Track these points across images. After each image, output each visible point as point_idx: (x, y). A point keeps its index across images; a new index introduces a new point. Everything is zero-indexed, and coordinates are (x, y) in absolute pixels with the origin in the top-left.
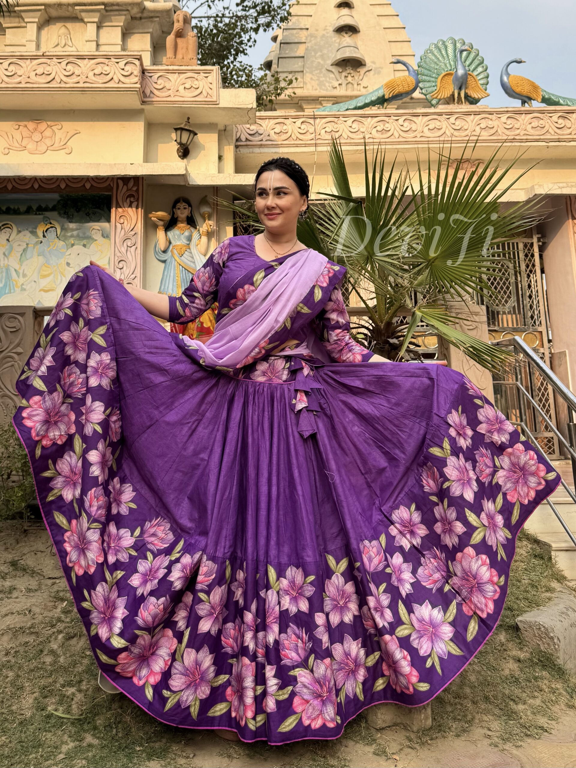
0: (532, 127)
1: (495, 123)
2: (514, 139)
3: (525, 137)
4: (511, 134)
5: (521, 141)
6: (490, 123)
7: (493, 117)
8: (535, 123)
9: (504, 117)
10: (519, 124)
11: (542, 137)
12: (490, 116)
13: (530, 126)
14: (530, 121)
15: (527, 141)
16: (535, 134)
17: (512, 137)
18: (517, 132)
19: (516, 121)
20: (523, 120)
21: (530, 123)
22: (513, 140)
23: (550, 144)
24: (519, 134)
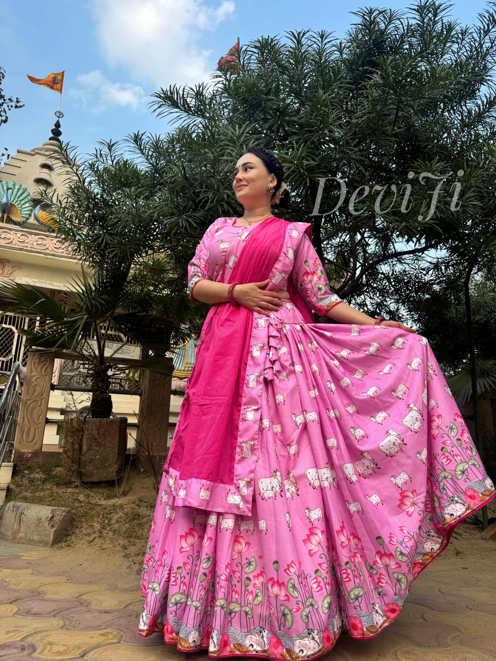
1: (12, 237)
3: (30, 249)
4: (21, 245)
5: (27, 251)
6: (8, 236)
7: (12, 232)
8: (40, 242)
9: (19, 234)
10: (29, 240)
11: (42, 251)
12: (9, 232)
13: (36, 243)
14: (37, 239)
15: (31, 251)
16: (39, 248)
18: (26, 245)
19: (27, 238)
20: (33, 238)
22: (21, 249)
23: (48, 256)
24: (27, 247)
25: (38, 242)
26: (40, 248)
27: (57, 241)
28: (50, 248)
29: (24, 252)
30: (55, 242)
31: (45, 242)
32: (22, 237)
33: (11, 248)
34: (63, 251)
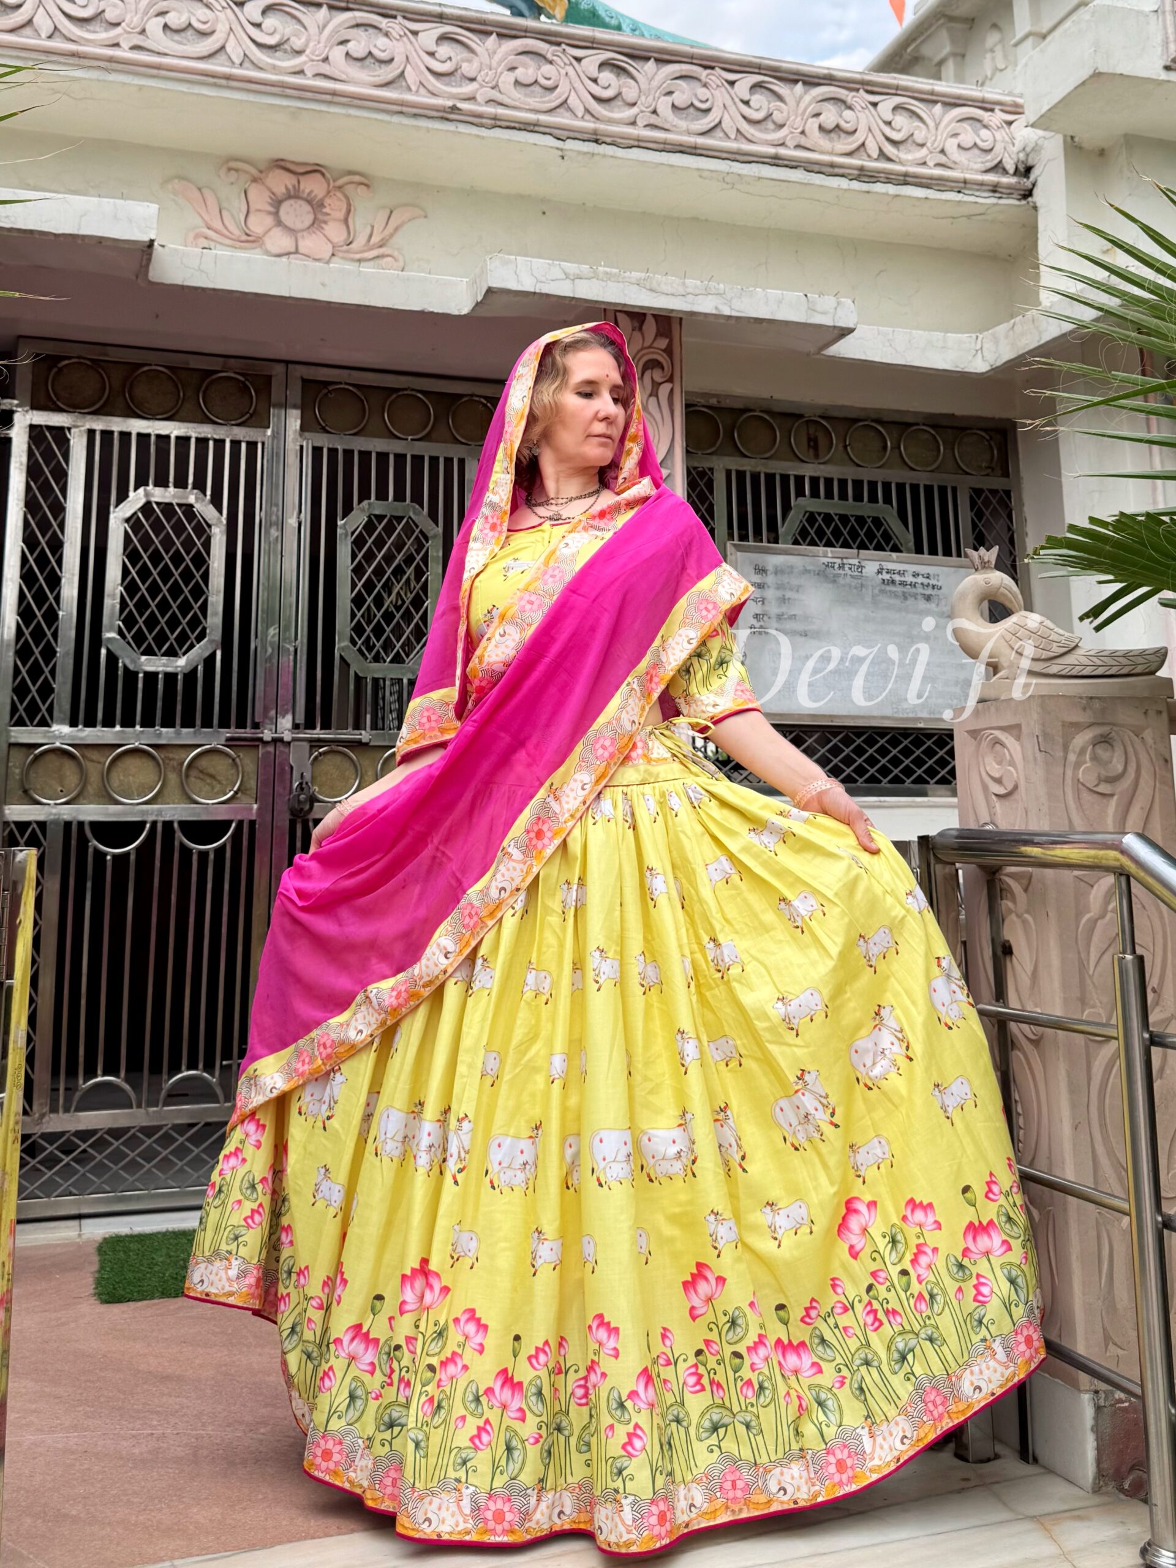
0: (517, 83)
1: (398, 48)
2: (454, 109)
3: (490, 110)
4: (447, 94)
6: (381, 45)
7: (395, 26)
8: (528, 71)
9: (430, 33)
10: (476, 64)
11: (543, 118)
12: (383, 23)
13: (510, 77)
14: (511, 60)
15: (497, 123)
16: (527, 106)
17: (450, 103)
18: (468, 89)
19: (466, 54)
20: (491, 54)
21: (512, 69)
22: (450, 114)
23: (570, 145)
24: (472, 99)
25: (520, 73)
26: (533, 102)
27: (603, 65)
28: (573, 101)
29: (462, 128)
30: (593, 71)
31: (547, 69)
32: (444, 50)
33: (402, 109)
34: (629, 113)
